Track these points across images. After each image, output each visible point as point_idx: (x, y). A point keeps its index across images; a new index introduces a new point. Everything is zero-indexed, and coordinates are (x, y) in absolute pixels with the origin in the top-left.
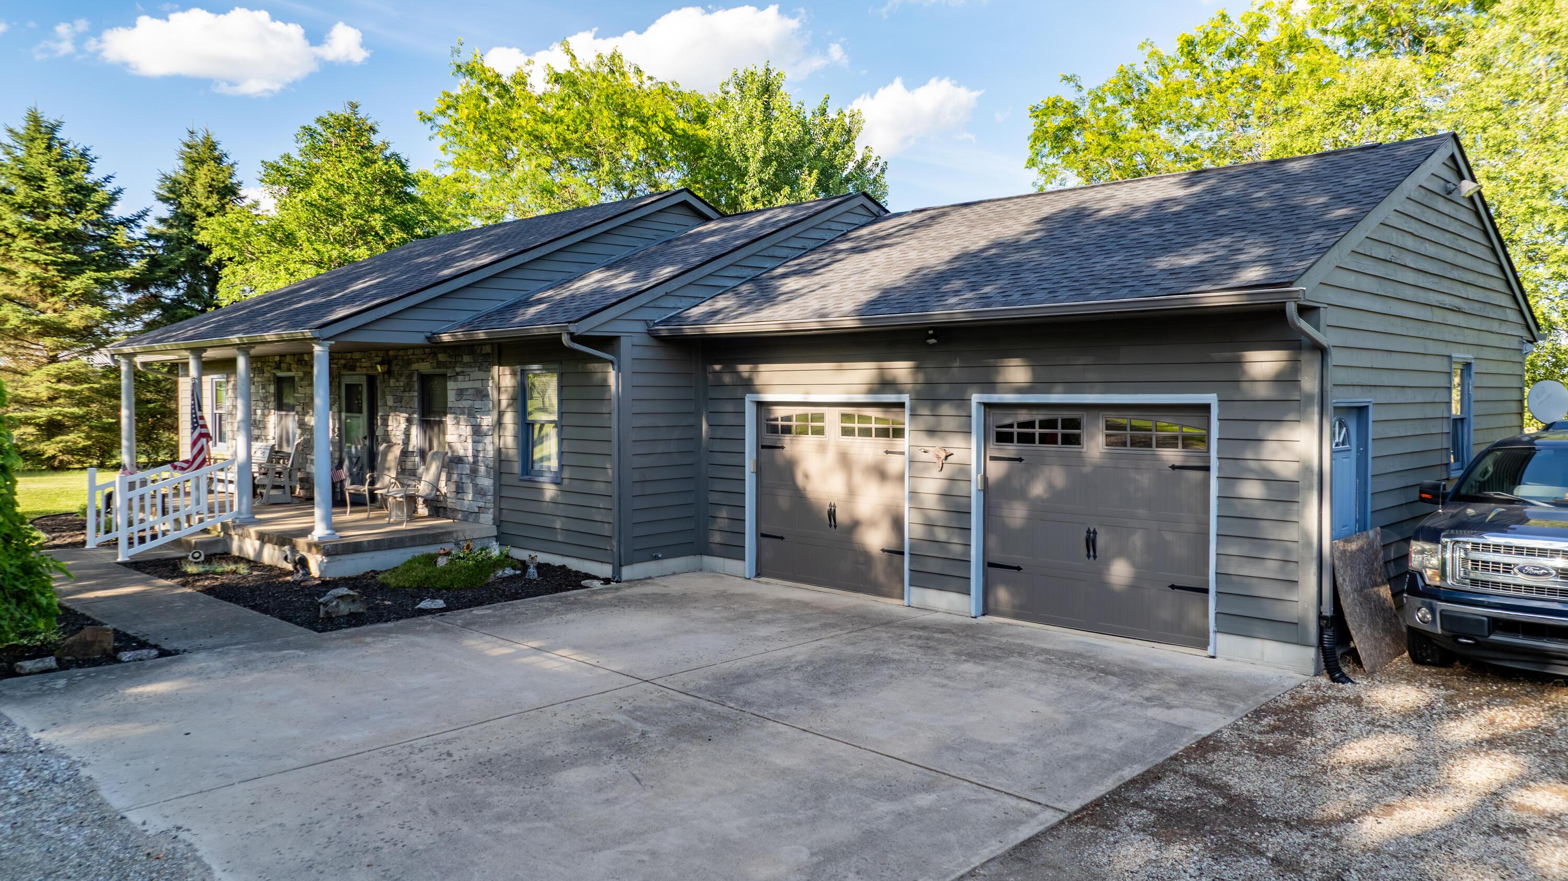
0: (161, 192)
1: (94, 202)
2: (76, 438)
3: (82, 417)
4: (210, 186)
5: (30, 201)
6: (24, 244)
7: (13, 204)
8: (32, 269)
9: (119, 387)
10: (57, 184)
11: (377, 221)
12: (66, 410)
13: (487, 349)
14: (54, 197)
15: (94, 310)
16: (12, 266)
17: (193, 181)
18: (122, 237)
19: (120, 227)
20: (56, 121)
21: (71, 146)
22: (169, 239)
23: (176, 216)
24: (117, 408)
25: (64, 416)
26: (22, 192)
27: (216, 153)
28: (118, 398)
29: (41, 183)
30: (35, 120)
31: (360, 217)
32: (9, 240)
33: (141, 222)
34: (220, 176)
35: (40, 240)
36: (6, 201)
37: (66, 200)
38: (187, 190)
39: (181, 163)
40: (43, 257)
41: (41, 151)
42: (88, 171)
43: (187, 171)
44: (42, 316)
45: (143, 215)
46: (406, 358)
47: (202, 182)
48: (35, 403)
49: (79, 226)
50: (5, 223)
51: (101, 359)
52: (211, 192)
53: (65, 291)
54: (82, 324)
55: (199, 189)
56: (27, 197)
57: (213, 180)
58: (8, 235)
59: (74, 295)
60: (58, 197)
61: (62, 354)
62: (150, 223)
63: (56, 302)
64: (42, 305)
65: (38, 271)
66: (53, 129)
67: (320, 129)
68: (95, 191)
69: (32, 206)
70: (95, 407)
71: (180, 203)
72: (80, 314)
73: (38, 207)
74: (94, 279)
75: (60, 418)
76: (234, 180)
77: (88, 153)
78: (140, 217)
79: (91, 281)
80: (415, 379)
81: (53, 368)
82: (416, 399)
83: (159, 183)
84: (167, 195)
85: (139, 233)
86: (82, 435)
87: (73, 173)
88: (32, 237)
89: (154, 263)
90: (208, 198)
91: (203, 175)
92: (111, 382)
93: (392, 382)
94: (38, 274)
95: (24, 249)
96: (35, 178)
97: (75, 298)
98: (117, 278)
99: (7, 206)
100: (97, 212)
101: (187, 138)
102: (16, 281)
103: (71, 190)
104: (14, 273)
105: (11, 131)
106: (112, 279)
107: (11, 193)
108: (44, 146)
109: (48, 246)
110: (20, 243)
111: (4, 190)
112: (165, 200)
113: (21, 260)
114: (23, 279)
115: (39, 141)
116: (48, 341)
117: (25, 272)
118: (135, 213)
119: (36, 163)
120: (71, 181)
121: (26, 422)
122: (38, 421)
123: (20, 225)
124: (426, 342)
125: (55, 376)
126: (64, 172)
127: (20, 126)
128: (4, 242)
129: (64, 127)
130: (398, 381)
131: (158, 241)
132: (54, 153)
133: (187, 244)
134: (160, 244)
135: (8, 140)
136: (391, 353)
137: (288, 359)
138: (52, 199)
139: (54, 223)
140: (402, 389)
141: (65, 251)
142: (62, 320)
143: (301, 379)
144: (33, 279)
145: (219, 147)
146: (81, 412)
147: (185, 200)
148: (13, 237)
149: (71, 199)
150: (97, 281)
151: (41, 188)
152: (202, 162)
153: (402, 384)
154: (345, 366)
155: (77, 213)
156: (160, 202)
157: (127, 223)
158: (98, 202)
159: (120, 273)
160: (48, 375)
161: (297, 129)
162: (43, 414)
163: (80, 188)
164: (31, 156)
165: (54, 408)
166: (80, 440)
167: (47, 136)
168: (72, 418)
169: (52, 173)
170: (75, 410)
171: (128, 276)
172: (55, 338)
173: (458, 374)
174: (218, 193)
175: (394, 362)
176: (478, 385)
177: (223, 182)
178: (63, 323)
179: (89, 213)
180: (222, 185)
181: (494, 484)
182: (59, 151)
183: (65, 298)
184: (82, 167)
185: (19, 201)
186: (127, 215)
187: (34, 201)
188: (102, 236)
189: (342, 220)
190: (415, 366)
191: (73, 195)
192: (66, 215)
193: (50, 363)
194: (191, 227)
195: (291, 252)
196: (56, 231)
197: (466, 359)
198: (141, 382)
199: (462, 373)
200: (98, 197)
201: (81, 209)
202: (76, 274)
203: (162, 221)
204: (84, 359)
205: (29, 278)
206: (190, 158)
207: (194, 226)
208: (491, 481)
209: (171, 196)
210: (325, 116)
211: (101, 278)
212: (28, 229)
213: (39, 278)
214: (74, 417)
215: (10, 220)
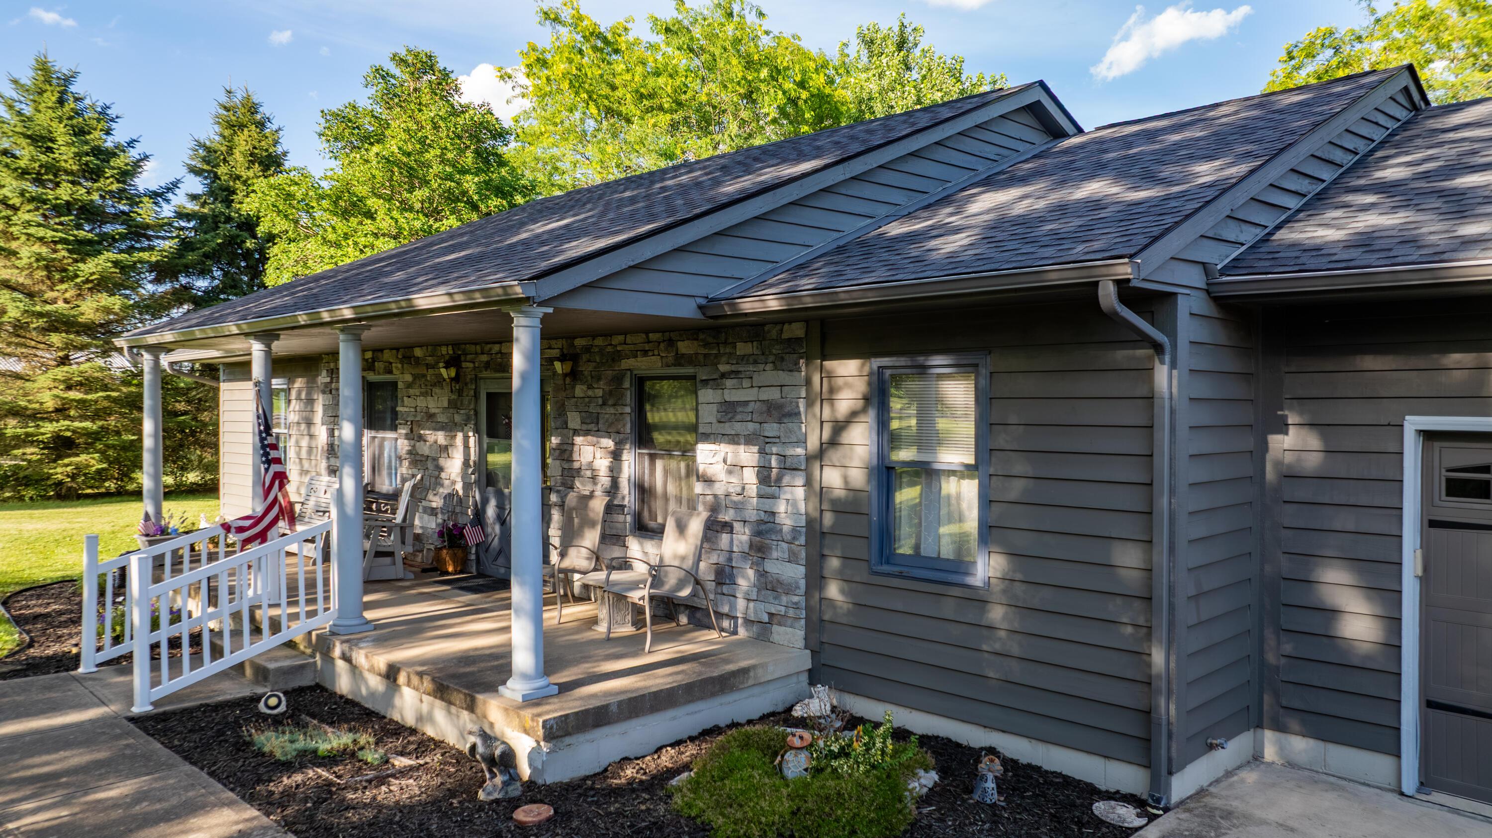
0: (193, 163)
1: (113, 168)
2: (91, 461)
3: (96, 433)
4: (251, 155)
5: (37, 165)
6: (27, 217)
7: (16, 169)
8: (37, 248)
9: (140, 396)
10: (68, 144)
11: (470, 183)
12: (77, 424)
13: (797, 330)
14: (66, 161)
15: (112, 300)
16: (14, 245)
17: (230, 150)
18: (146, 213)
19: (145, 199)
20: (70, 70)
21: (87, 102)
22: (202, 219)
23: (211, 193)
24: (139, 422)
25: (74, 432)
26: (26, 154)
27: (258, 117)
28: (140, 409)
29: (50, 144)
30: (44, 68)
31: (450, 178)
32: (9, 212)
33: (170, 195)
34: (263, 143)
35: (47, 213)
36: (7, 166)
37: (80, 165)
38: (224, 159)
39: (217, 128)
40: (50, 233)
41: (50, 104)
42: (108, 132)
43: (224, 137)
44: (48, 308)
45: (173, 186)
46: (609, 349)
47: (242, 149)
48: (37, 416)
49: (95, 197)
50: (5, 191)
51: (120, 363)
52: (252, 162)
53: (77, 276)
54: (99, 318)
55: (239, 157)
56: (33, 160)
57: (255, 148)
58: (9, 207)
59: (87, 281)
60: (71, 162)
61: (75, 355)
62: (179, 199)
63: (66, 290)
64: (49, 295)
65: (44, 250)
66: (67, 80)
67: (395, 71)
68: (115, 155)
69: (38, 173)
70: (112, 422)
71: (216, 174)
72: (95, 305)
73: (46, 173)
74: (112, 262)
75: (69, 434)
76: (279, 149)
77: (109, 112)
78: (169, 189)
79: (109, 264)
80: (627, 384)
81: (61, 372)
82: (628, 419)
83: (191, 153)
84: (199, 165)
85: (167, 211)
86: (96, 455)
87: (89, 133)
88: (37, 209)
89: (186, 245)
90: (248, 168)
91: (243, 142)
92: (133, 389)
93: (580, 390)
94: (44, 255)
95: (27, 224)
96: (43, 138)
97: (90, 285)
98: (141, 262)
99: (9, 172)
100: (118, 182)
101: (223, 99)
102: (18, 263)
103: (87, 154)
104: (14, 253)
105: (15, 82)
106: (135, 263)
107: (14, 156)
108: (54, 99)
109: (57, 220)
110: (23, 216)
111: (5, 152)
112: (196, 171)
113: (23, 238)
114: (25, 261)
115: (49, 93)
116: (56, 339)
117: (27, 252)
118: (163, 185)
119: (44, 119)
120: (86, 143)
121: (25, 440)
122: (40, 438)
123: (22, 193)
124: (698, 315)
125: (64, 381)
126: (80, 132)
127: (27, 76)
128: (4, 214)
129: (79, 79)
130: (590, 387)
131: (189, 221)
132: (67, 108)
133: (225, 223)
134: (191, 224)
135: (10, 92)
136: (579, 342)
137: (387, 355)
138: (63, 164)
139: (64, 192)
140: (600, 401)
141: (79, 227)
142: (73, 312)
143: (409, 386)
144: (37, 260)
145: (261, 109)
146: (95, 427)
147: (222, 170)
148: (15, 209)
149: (86, 164)
150: (116, 263)
151: (50, 150)
152: (242, 127)
153: (600, 393)
154: (487, 365)
155: (96, 181)
156: (192, 175)
157: (156, 196)
158: (119, 168)
159: (145, 255)
160: (55, 380)
161: (367, 70)
162: (49, 429)
163: (97, 151)
164: (39, 111)
165: (62, 422)
166: (93, 462)
167: (58, 89)
168: (84, 435)
169: (63, 130)
170: (87, 424)
171: (154, 259)
172: (63, 335)
173: (723, 376)
174: (260, 164)
175: (585, 357)
176: (773, 394)
177: (267, 150)
178: (74, 316)
179: (108, 181)
180: (265, 154)
181: (807, 577)
182: (72, 106)
183: (76, 284)
184: (100, 127)
185: (23, 166)
186: (154, 187)
187: (41, 166)
188: (123, 212)
189: (427, 182)
190: (626, 364)
191: (88, 158)
192: (80, 184)
193: (58, 366)
194: (228, 203)
195: (361, 223)
196: (68, 202)
197: (743, 348)
198: (168, 390)
199: (735, 374)
200: (118, 162)
201: (99, 177)
202: (89, 255)
203: (194, 197)
204: (100, 362)
205: (33, 259)
206: (227, 122)
207: (232, 201)
208: (802, 570)
209: (206, 167)
210: (403, 53)
211: (121, 261)
212: (32, 200)
213: (44, 260)
214: (88, 434)
215: (11, 187)
